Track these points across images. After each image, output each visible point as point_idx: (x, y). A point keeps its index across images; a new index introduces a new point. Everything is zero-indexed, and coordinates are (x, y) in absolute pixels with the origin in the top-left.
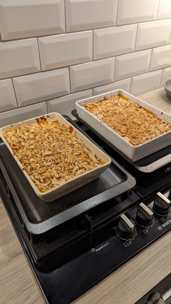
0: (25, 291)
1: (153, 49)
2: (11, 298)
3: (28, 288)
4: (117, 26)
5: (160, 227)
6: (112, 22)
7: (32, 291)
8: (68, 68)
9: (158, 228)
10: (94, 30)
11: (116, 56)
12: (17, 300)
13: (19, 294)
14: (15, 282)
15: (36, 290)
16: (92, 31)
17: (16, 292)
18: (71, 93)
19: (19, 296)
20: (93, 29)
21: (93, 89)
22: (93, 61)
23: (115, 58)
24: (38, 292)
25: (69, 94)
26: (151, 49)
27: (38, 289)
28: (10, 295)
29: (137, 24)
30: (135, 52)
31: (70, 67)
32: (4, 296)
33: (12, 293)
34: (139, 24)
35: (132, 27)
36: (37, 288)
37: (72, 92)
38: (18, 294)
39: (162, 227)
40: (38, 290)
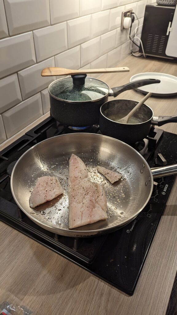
0: (95, 291)
1: (81, 45)
2: (87, 304)
3: (96, 288)
4: (51, 25)
5: (163, 192)
6: (47, 21)
7: (101, 288)
8: (16, 74)
9: (163, 194)
10: (34, 31)
11: (54, 56)
12: (94, 303)
13: (92, 297)
14: (81, 290)
15: (104, 286)
16: (32, 32)
17: (88, 297)
18: (23, 101)
19: (93, 298)
20: (32, 30)
21: (41, 93)
22: (37, 63)
23: (55, 57)
24: (107, 286)
25: (21, 102)
26: (80, 46)
27: (105, 283)
28: (85, 302)
29: (66, 22)
30: (68, 49)
31: (19, 72)
32: (79, 306)
33: (85, 299)
34: (68, 21)
35: (63, 25)
36: (103, 284)
37: (23, 99)
38: (90, 297)
39: (164, 192)
40: (105, 285)
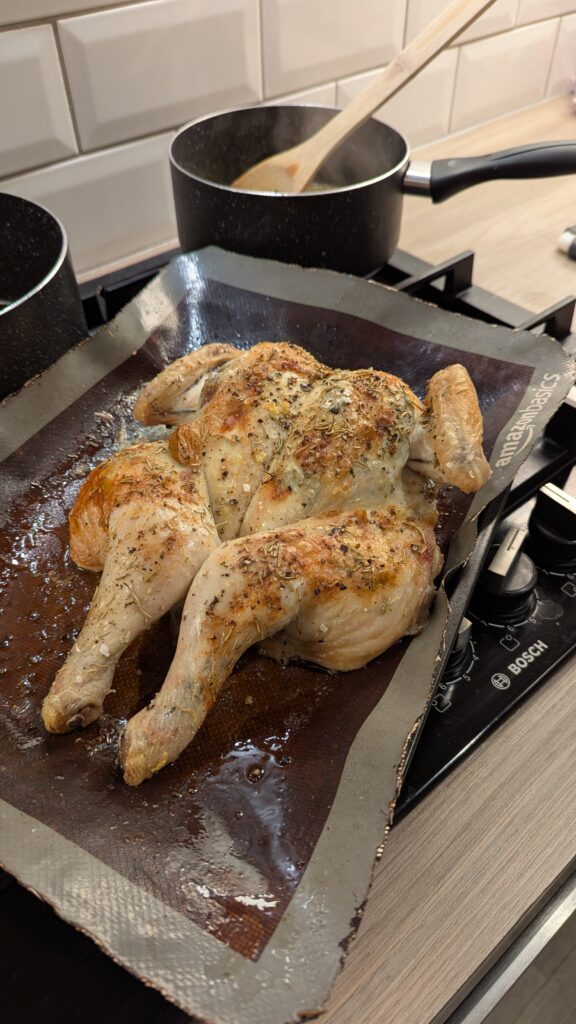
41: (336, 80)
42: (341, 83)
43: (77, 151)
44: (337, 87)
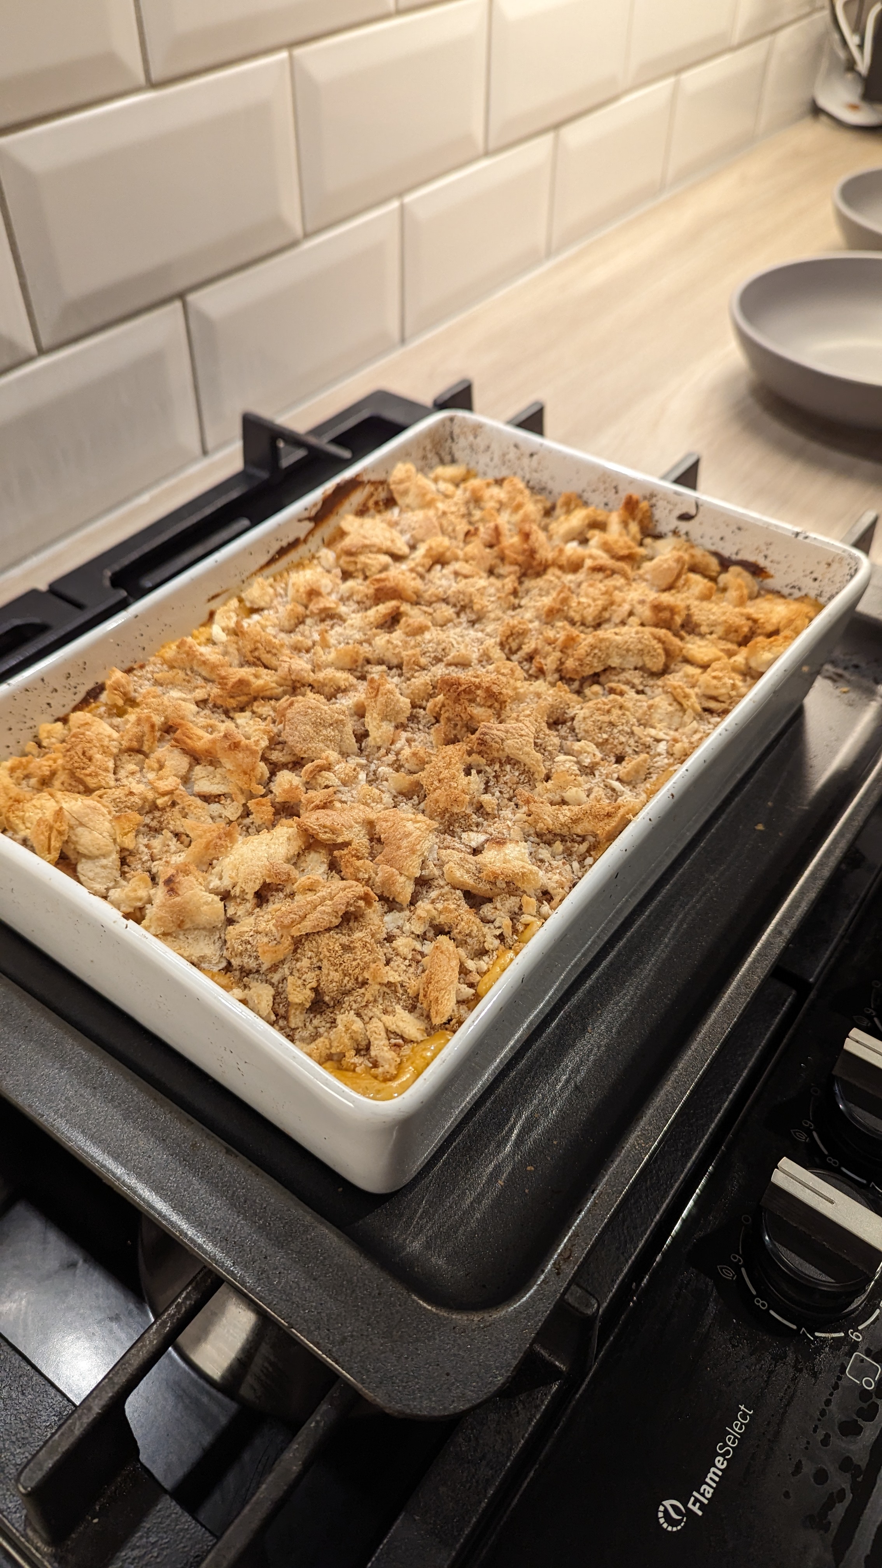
21: (185, 306)
30: (400, 12)
41: (400, 194)
42: (409, 199)
43: (32, 349)
44: (402, 207)
